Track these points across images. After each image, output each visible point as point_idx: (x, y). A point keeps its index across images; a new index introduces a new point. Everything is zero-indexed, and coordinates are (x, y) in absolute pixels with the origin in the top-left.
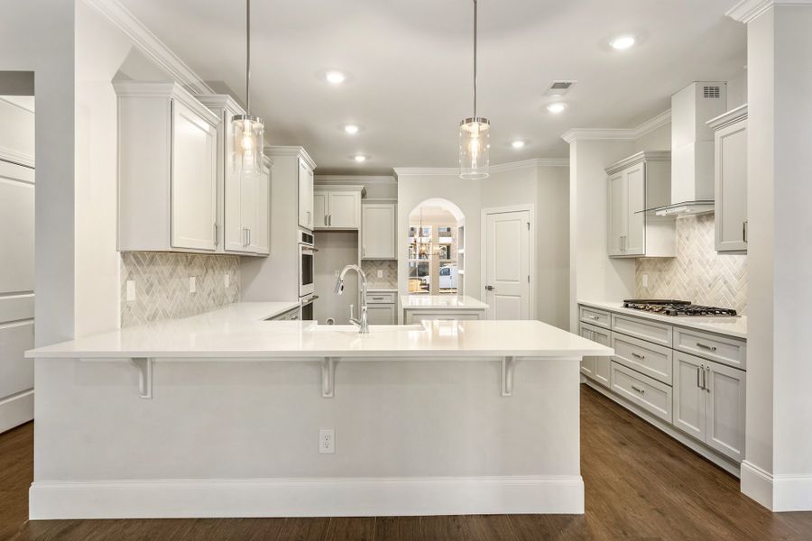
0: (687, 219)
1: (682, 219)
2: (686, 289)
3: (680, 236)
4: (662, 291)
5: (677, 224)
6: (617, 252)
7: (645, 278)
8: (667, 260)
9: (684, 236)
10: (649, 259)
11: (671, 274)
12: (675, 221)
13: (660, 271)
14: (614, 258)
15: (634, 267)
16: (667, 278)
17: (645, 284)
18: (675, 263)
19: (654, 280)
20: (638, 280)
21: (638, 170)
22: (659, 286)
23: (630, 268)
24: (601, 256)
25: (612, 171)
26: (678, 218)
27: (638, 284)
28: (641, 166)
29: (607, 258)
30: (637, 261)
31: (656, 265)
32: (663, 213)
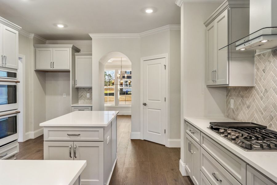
0: (264, 55)
1: (259, 55)
2: (262, 114)
3: (258, 69)
4: (244, 113)
5: (255, 59)
6: (211, 83)
7: (232, 101)
8: (248, 89)
9: (261, 70)
10: (235, 88)
11: (251, 100)
12: (254, 57)
13: (242, 97)
14: (210, 87)
15: (225, 93)
16: (248, 103)
17: (232, 106)
18: (254, 92)
19: (238, 103)
20: (228, 103)
21: (224, 17)
22: (242, 109)
23: (221, 94)
24: (202, 86)
25: (208, 24)
26: (257, 54)
27: (227, 106)
28: (225, 13)
29: (206, 86)
30: (226, 89)
31: (239, 92)
32: (242, 48)
